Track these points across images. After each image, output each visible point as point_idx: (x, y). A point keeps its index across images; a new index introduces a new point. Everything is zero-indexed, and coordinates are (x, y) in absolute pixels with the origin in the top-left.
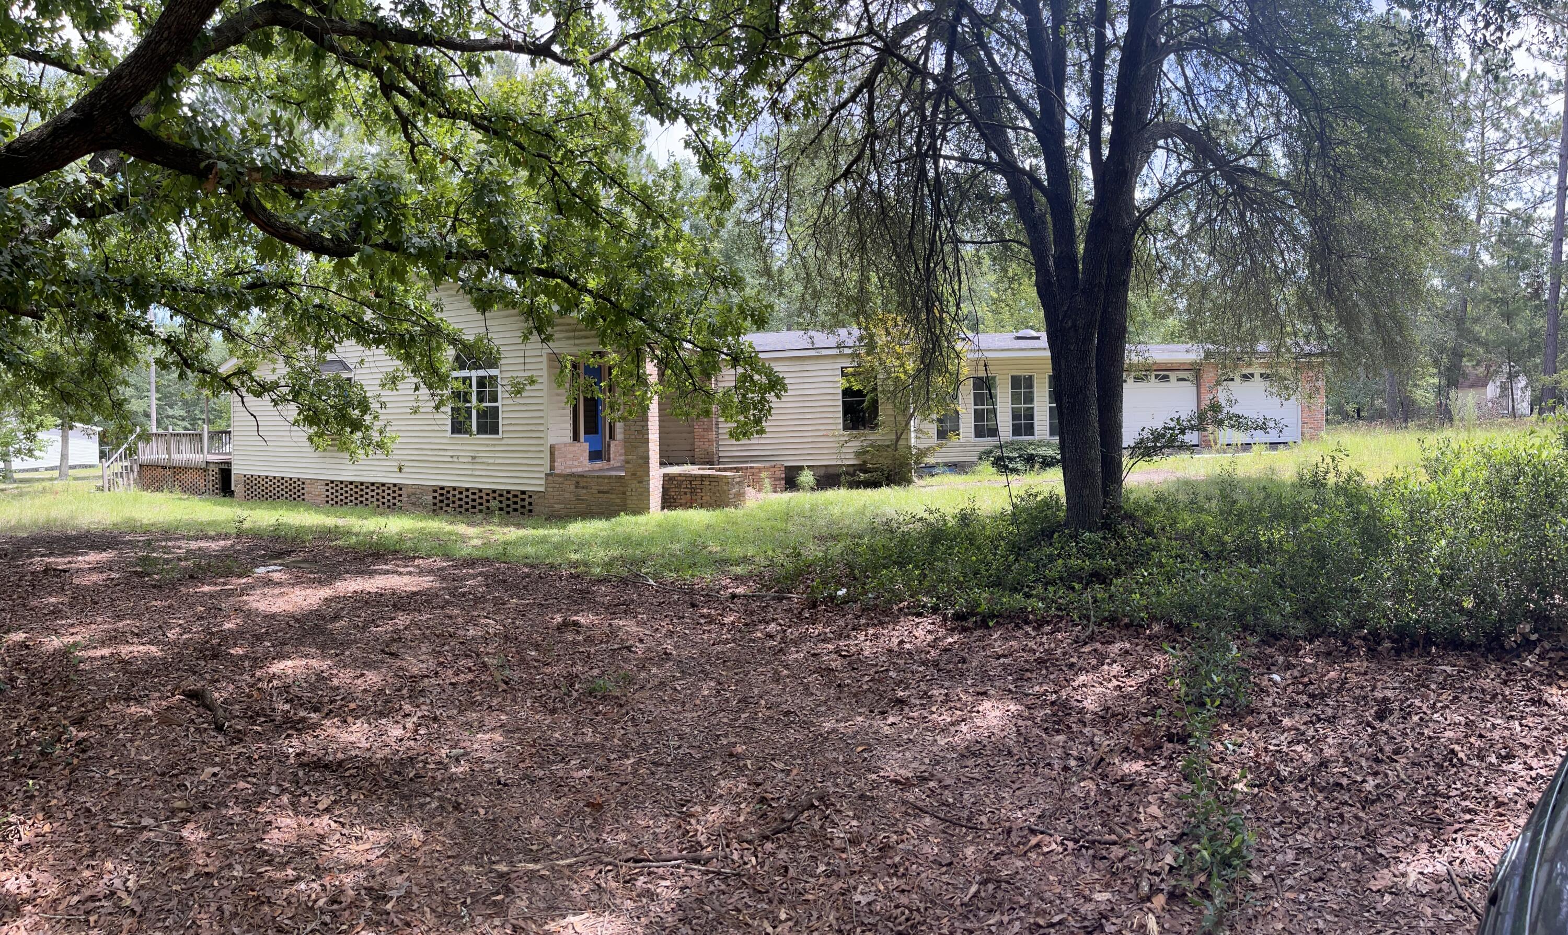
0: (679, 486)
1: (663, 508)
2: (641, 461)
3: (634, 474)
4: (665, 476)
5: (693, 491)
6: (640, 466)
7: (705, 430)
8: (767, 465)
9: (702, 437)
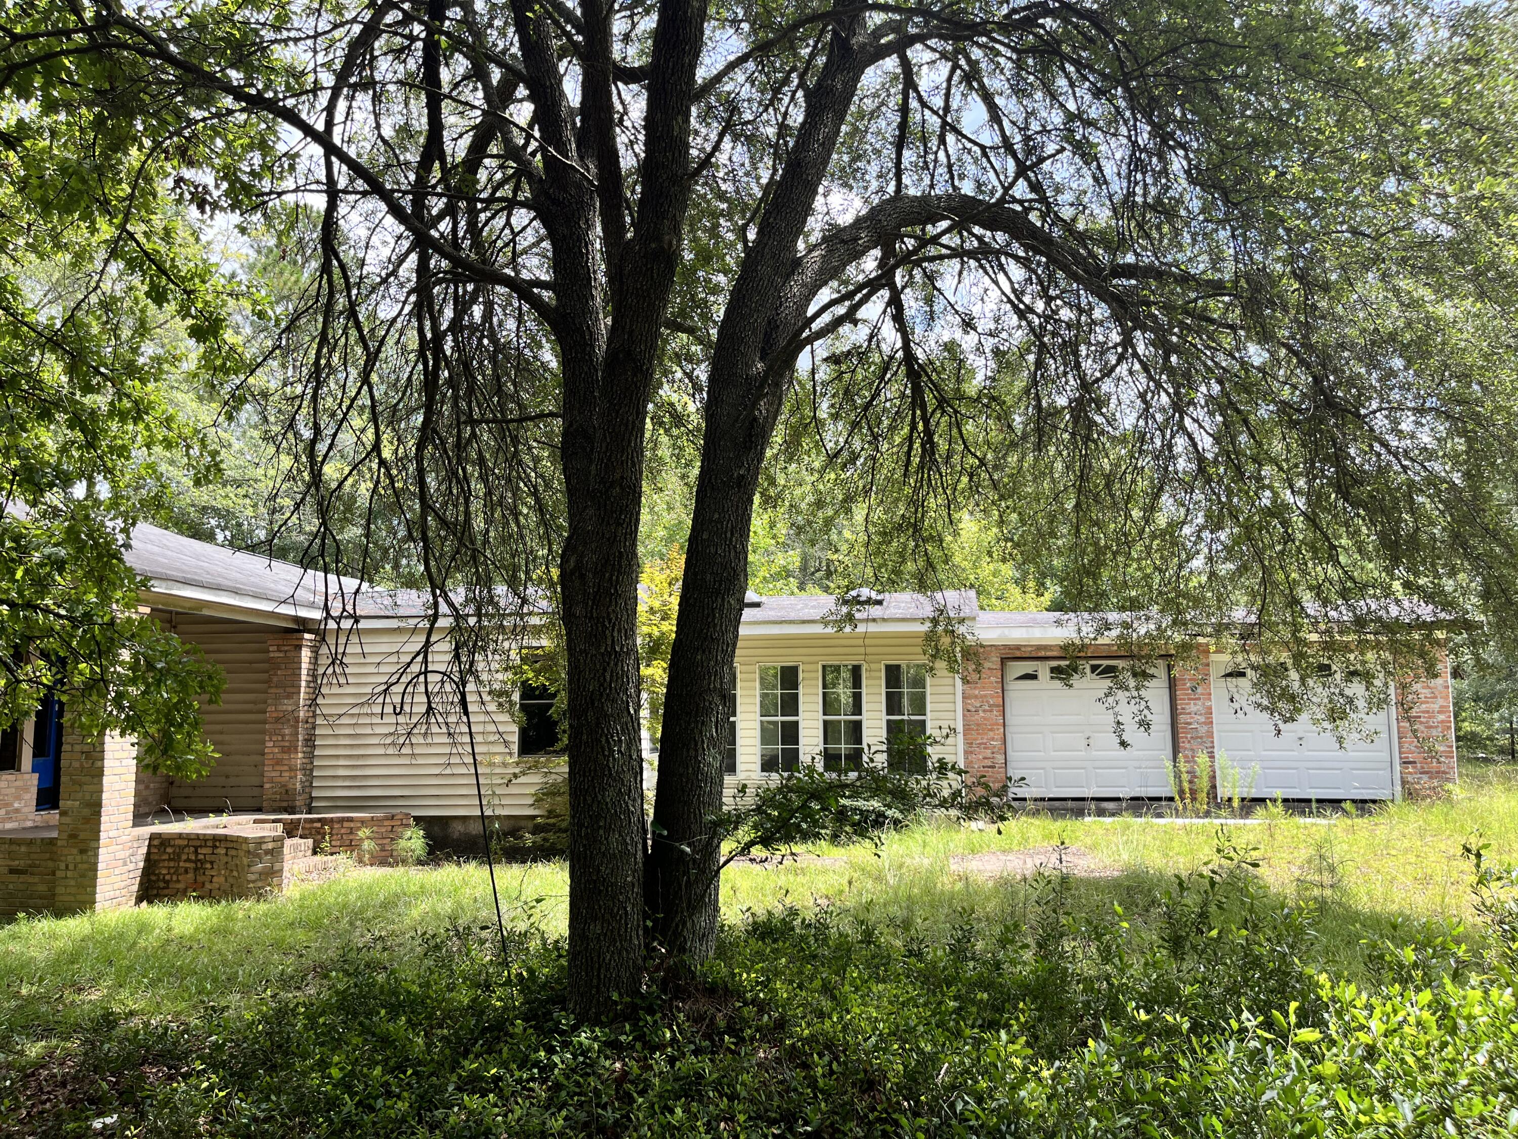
0: (176, 857)
1: (139, 900)
2: (86, 812)
3: (73, 836)
4: (153, 837)
5: (199, 866)
6: (87, 820)
7: (285, 749)
8: (379, 814)
9: (279, 762)
